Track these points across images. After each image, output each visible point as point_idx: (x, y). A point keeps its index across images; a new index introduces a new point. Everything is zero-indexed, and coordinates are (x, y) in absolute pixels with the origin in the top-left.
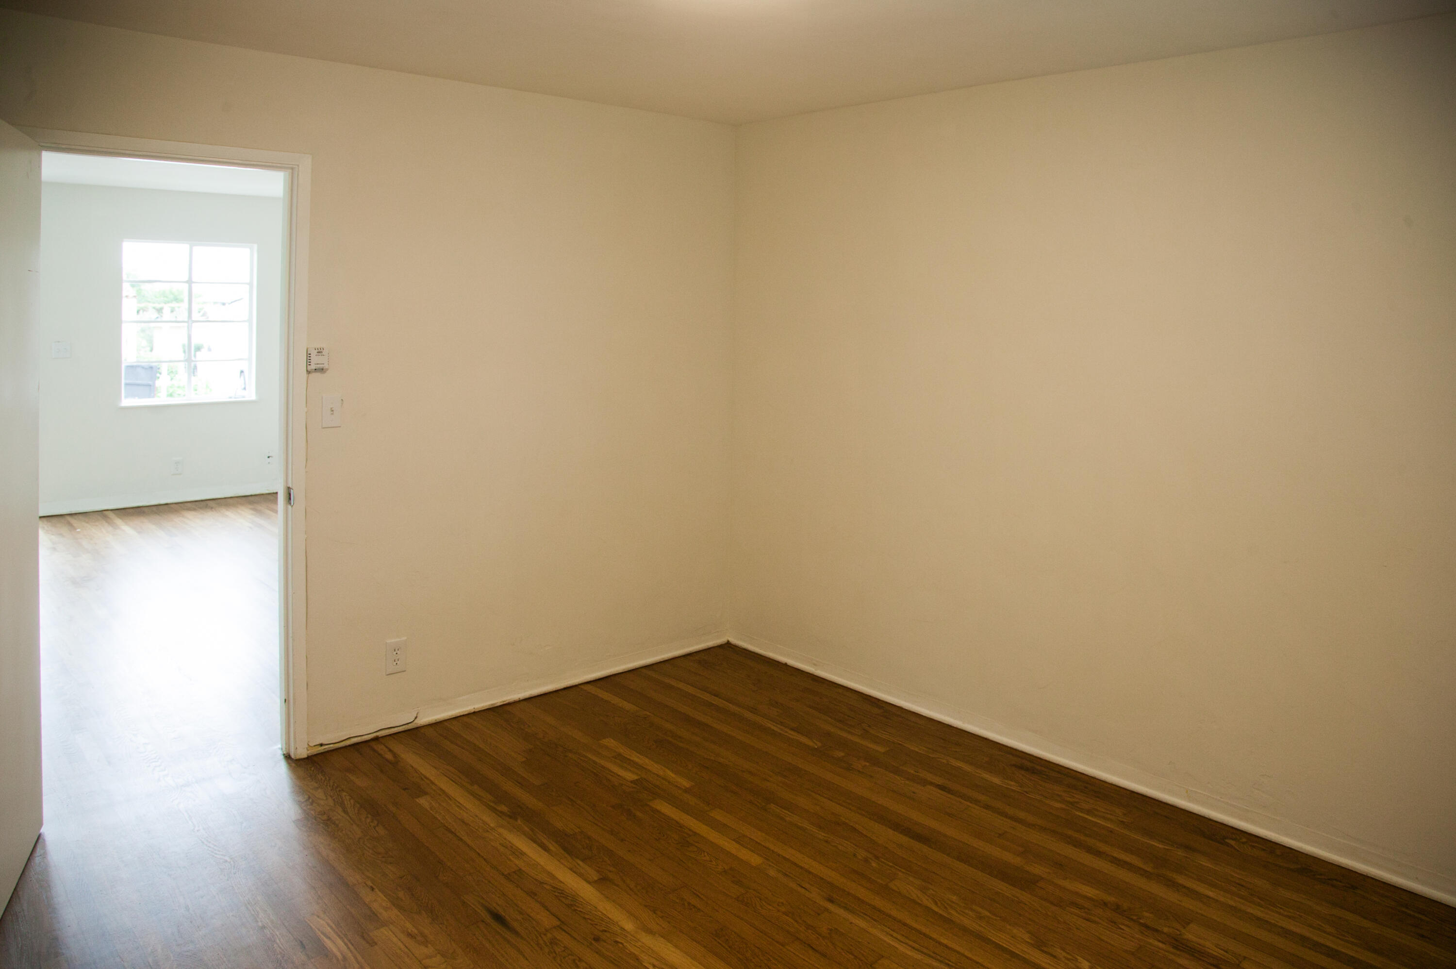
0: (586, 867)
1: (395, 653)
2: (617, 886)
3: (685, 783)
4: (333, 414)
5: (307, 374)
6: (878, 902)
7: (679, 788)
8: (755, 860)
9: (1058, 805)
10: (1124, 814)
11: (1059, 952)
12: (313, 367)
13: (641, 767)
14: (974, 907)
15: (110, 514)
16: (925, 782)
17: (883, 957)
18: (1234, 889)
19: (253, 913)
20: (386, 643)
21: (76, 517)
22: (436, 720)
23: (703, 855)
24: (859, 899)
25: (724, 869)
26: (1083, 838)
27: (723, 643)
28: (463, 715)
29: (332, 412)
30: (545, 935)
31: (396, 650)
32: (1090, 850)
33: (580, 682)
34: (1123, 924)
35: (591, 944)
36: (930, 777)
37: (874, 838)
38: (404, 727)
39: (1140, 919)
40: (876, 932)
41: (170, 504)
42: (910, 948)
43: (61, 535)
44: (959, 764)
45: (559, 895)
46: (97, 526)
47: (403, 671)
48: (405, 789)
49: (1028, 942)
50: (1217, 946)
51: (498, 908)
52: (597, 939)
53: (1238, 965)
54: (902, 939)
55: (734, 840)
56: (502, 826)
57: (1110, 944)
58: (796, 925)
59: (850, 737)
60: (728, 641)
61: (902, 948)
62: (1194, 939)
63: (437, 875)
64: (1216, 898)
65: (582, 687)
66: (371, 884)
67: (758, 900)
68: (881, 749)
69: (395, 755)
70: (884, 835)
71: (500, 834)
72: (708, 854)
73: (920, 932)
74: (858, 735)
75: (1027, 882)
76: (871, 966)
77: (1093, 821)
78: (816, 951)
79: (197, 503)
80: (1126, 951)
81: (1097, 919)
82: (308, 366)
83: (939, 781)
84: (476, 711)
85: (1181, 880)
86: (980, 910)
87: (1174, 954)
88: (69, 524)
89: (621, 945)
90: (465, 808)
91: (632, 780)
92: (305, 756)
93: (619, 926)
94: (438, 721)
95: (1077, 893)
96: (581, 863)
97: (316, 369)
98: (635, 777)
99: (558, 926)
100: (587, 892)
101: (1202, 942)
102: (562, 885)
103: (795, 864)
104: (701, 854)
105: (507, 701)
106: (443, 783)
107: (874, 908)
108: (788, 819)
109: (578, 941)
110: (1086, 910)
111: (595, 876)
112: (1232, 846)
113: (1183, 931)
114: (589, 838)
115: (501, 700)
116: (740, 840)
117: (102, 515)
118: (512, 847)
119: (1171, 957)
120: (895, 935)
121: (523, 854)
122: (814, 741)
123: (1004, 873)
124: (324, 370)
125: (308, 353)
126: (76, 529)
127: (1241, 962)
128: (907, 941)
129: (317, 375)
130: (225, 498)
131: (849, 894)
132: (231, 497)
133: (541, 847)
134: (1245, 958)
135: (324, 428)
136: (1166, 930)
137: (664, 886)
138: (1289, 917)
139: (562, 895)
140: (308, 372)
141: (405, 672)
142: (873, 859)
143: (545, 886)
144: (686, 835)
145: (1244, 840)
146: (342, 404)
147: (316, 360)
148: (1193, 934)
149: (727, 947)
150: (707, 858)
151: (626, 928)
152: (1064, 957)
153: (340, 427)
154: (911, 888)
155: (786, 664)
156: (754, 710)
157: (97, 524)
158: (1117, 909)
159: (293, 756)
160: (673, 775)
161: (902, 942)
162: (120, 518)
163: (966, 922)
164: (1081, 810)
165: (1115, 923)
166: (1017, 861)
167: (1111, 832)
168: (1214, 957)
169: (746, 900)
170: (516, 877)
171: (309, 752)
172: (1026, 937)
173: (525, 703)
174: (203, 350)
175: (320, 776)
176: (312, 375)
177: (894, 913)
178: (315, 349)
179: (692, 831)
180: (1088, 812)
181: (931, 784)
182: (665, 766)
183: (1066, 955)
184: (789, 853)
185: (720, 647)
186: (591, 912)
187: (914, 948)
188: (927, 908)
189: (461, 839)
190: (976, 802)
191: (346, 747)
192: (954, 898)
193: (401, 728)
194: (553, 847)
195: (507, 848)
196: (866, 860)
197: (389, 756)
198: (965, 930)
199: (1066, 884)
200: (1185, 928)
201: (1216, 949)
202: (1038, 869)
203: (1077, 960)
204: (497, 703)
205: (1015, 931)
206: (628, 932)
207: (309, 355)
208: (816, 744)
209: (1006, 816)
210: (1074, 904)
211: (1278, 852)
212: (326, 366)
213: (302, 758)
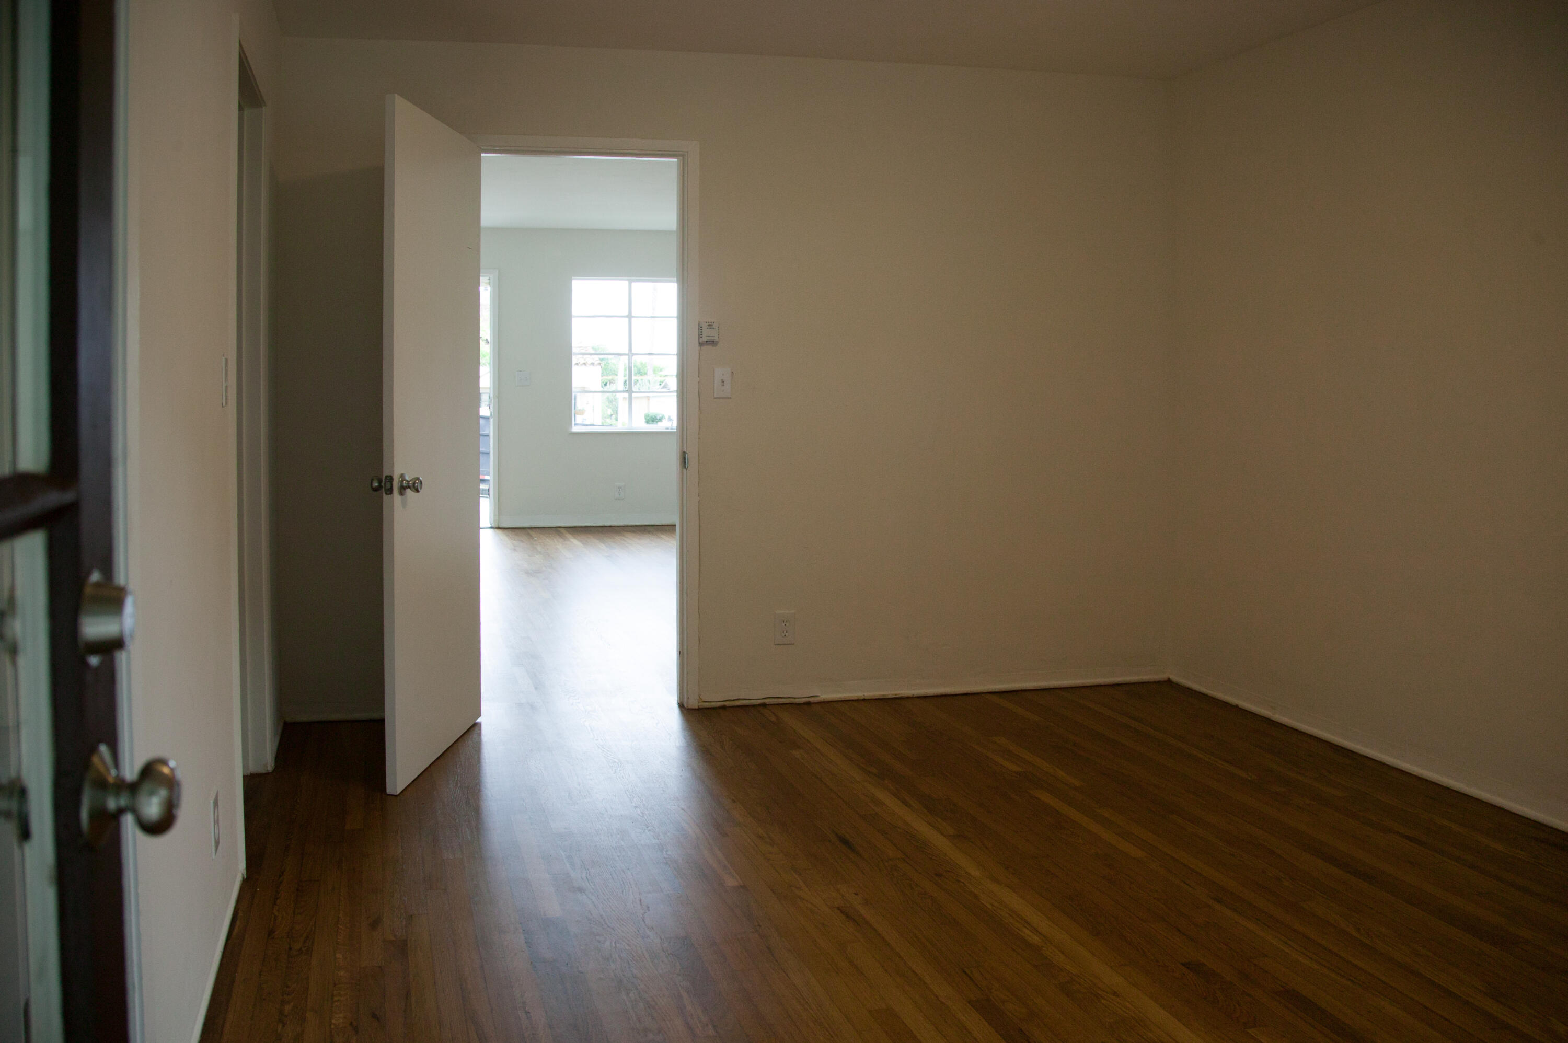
0: (944, 824)
1: (784, 624)
3: (1076, 783)
4: (723, 385)
5: (699, 346)
12: (704, 339)
13: (1028, 763)
15: (563, 531)
16: (1389, 831)
19: (630, 797)
20: (775, 613)
21: (534, 530)
22: (824, 699)
24: (1255, 907)
25: (1097, 852)
27: (1163, 680)
29: (723, 383)
31: (785, 622)
33: (984, 691)
41: (614, 526)
43: (522, 542)
44: (1448, 823)
45: (911, 838)
46: (550, 537)
47: (791, 644)
48: (781, 742)
51: (847, 835)
55: (1117, 834)
56: (868, 782)
60: (1169, 679)
63: (795, 803)
66: (734, 798)
70: (1311, 864)
71: (865, 787)
79: (636, 527)
82: (700, 338)
84: (866, 698)
88: (529, 534)
89: (962, 885)
90: (837, 763)
91: (1016, 770)
92: (697, 707)
93: (965, 871)
96: (939, 820)
97: (707, 342)
98: (1022, 770)
99: (902, 858)
103: (1183, 864)
104: (1075, 838)
105: (900, 695)
106: (819, 744)
109: (920, 873)
111: (952, 832)
114: (955, 804)
115: (894, 694)
116: (1124, 835)
117: (557, 531)
118: (873, 798)
121: (883, 804)
122: (1251, 774)
124: (715, 343)
125: (700, 326)
126: (533, 538)
129: (710, 348)
130: (662, 525)
131: (1246, 902)
132: (668, 525)
135: (716, 398)
140: (701, 344)
141: (793, 645)
144: (1063, 822)
146: (732, 376)
147: (707, 333)
149: (1079, 910)
151: (971, 873)
153: (730, 397)
156: (1181, 739)
157: (551, 536)
159: (685, 706)
160: (1065, 775)
162: (570, 534)
169: (1113, 880)
170: (871, 818)
171: (700, 704)
173: (917, 699)
174: (664, 420)
175: (706, 722)
176: (705, 348)
178: (706, 323)
181: (1396, 832)
182: (1057, 766)
185: (1158, 683)
190: (1456, 859)
191: (735, 706)
194: (916, 805)
195: (868, 797)
197: (773, 719)
206: (973, 877)
207: (700, 328)
212: (716, 339)
213: (694, 707)
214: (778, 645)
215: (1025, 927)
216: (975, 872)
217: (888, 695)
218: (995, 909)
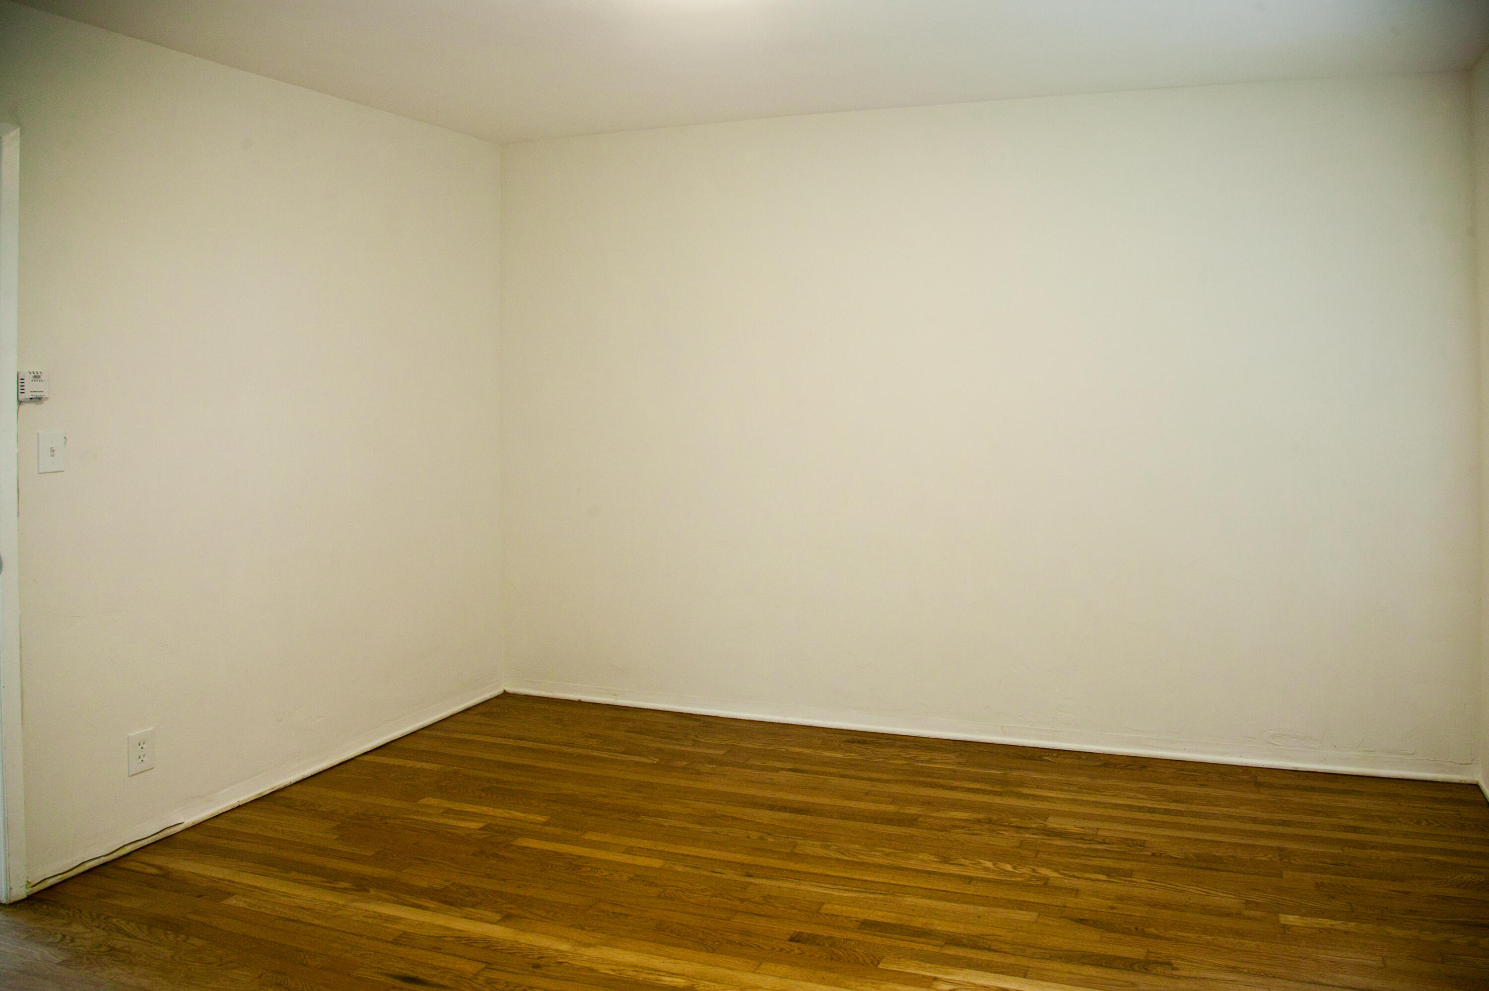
0: (481, 912)
1: (140, 747)
2: (525, 918)
3: (542, 819)
4: (53, 456)
5: (17, 404)
6: (792, 866)
7: (537, 824)
8: (656, 863)
9: (900, 762)
10: (958, 757)
11: (963, 861)
12: (28, 395)
13: (480, 815)
14: (877, 848)
16: (776, 770)
17: (824, 904)
18: (1066, 788)
20: (129, 737)
22: (193, 823)
23: (600, 872)
24: (774, 868)
25: (630, 877)
26: (936, 780)
27: (499, 694)
28: (226, 812)
29: (52, 453)
30: (476, 979)
31: (142, 743)
32: (944, 787)
33: (357, 755)
34: (1000, 831)
35: (534, 972)
36: (778, 765)
37: (758, 820)
38: (154, 837)
39: (1011, 823)
40: (805, 887)
42: (843, 891)
44: (797, 750)
45: (467, 942)
47: (151, 769)
48: (200, 896)
49: (937, 861)
50: (1075, 826)
51: (404, 972)
52: (537, 966)
53: (1096, 834)
54: (831, 886)
55: (623, 853)
56: (353, 901)
57: (1000, 846)
58: (729, 902)
59: (683, 748)
60: (505, 691)
61: (835, 893)
62: (1058, 826)
63: (305, 963)
64: (1057, 796)
65: (359, 758)
67: (681, 892)
68: (722, 752)
69: (159, 868)
70: (766, 816)
71: (356, 908)
72: (604, 869)
73: (844, 878)
74: (690, 746)
75: (912, 821)
76: (817, 912)
77: (936, 767)
78: (761, 915)
80: (1013, 847)
81: (978, 832)
82: (19, 393)
83: (788, 766)
84: (241, 804)
85: (1025, 791)
86: (884, 849)
87: (1050, 840)
89: (566, 964)
90: (295, 895)
91: (479, 827)
92: (25, 896)
93: (553, 950)
94: (195, 823)
95: (953, 819)
96: (471, 909)
97: (31, 398)
98: (481, 825)
99: (486, 968)
100: (500, 932)
101: (1063, 827)
102: (465, 933)
103: (697, 857)
104: (598, 871)
105: (275, 787)
106: (249, 879)
107: (791, 871)
108: (666, 824)
109: (517, 973)
110: (968, 828)
111: (497, 917)
112: (1049, 761)
113: (1046, 823)
114: (466, 887)
115: (269, 788)
116: (629, 851)
118: (381, 916)
119: (1047, 842)
120: (823, 885)
121: (401, 918)
122: (650, 758)
123: (888, 820)
124: (42, 399)
125: (20, 378)
127: (1096, 832)
128: (836, 887)
129: (32, 406)
131: (762, 867)
133: (416, 907)
134: (1098, 829)
135: (41, 473)
136: (1033, 826)
137: (578, 906)
138: (1113, 796)
139: (470, 941)
140: (20, 402)
141: (153, 769)
142: (767, 835)
143: (445, 939)
144: (572, 860)
145: (1055, 755)
146: (65, 443)
147: (31, 388)
148: (1053, 823)
149: (676, 936)
150: (606, 873)
151: (562, 949)
152: (970, 863)
153: (63, 471)
154: (816, 849)
155: (580, 701)
156: (571, 745)
158: (990, 821)
159: (7, 900)
160: (522, 815)
161: (834, 889)
163: (876, 860)
164: (922, 762)
165: (994, 831)
166: (892, 808)
167: (954, 771)
168: (1077, 834)
169: (668, 895)
170: (403, 939)
171: (28, 890)
172: (932, 858)
173: (299, 786)
175: (63, 912)
176: (25, 407)
177: (812, 870)
178: (30, 373)
179: (577, 856)
180: (928, 761)
181: (782, 769)
182: (509, 809)
183: (970, 862)
184: (684, 850)
185: (498, 697)
186: (514, 947)
187: (846, 890)
188: (838, 860)
189: (310, 924)
190: (831, 774)
191: (79, 875)
192: (857, 847)
193: (151, 838)
194: (432, 905)
195: (375, 918)
196: (761, 838)
198: (881, 866)
199: (941, 814)
200: (1046, 821)
201: (1076, 829)
202: (913, 810)
203: (980, 863)
204: (266, 791)
205: (920, 856)
206: (566, 952)
207: (21, 382)
208: (655, 761)
209: (863, 779)
210: (955, 827)
211: (1083, 757)
212: (45, 394)
213: (20, 898)
214: (132, 775)
215: (661, 975)
216: (564, 947)
217: (263, 792)
218: (619, 972)
